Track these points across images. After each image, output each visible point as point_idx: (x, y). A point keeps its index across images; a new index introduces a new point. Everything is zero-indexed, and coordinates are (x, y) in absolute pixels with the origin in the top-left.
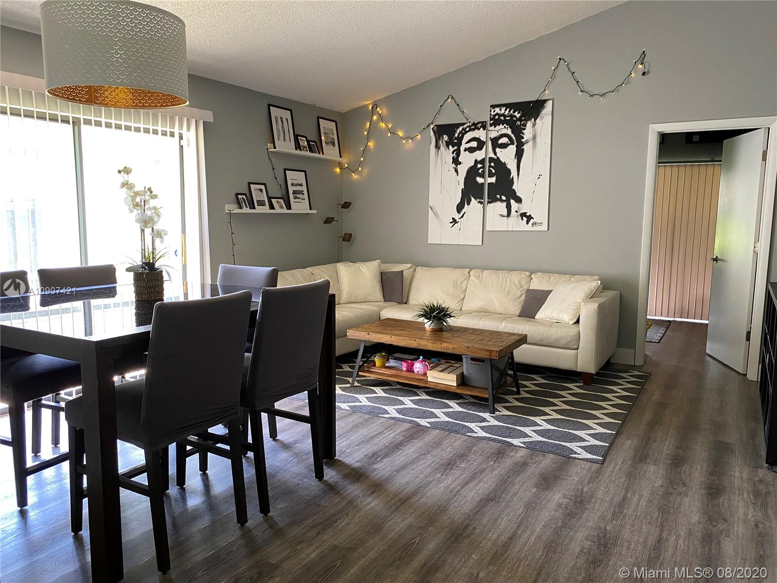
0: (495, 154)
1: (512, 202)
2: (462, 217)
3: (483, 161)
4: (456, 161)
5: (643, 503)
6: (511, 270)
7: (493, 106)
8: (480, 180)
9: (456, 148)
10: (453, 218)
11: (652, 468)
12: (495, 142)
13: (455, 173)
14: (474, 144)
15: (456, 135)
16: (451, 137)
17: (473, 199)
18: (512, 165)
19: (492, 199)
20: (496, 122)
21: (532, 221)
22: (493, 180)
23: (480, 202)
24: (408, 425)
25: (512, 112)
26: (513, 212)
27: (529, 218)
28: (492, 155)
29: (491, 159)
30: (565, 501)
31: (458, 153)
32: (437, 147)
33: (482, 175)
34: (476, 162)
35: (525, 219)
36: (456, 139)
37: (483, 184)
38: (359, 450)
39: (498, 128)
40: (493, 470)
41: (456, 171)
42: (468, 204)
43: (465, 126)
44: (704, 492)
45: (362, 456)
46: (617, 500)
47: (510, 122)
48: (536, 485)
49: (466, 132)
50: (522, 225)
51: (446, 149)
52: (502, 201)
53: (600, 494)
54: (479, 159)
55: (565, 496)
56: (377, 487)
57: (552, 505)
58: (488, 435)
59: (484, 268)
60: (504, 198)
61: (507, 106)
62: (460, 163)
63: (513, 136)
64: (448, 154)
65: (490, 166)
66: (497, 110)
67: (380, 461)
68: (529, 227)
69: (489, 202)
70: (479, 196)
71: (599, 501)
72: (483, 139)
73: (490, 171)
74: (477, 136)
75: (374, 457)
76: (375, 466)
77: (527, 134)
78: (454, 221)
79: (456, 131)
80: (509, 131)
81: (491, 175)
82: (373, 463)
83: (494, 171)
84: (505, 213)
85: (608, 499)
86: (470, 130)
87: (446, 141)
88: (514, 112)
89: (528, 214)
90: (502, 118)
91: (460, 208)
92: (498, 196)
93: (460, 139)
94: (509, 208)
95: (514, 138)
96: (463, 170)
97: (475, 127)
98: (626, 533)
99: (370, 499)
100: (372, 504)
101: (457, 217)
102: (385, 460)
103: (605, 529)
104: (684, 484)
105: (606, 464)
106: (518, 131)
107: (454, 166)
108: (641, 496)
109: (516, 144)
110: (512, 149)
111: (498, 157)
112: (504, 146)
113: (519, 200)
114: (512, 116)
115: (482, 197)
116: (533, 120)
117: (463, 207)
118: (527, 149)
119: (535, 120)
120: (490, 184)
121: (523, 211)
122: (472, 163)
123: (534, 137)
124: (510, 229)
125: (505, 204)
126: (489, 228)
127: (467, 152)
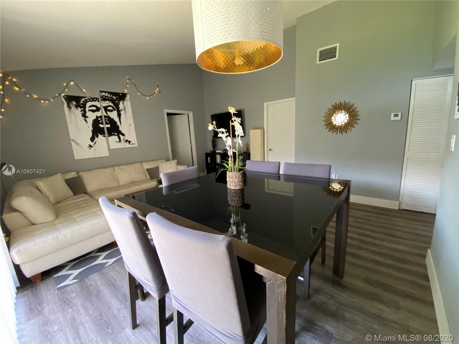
16: (78, 102)
42: (97, 137)
49: (88, 102)
72: (99, 106)
74: (95, 105)
80: (112, 104)
89: (129, 140)
93: (85, 105)
110: (115, 112)
111: (109, 116)
112: (111, 111)
115: (104, 134)
116: (122, 101)
117: (94, 139)
118: (122, 113)
119: (123, 101)
120: (107, 128)
121: (126, 139)
122: (95, 118)
123: (124, 109)
124: (122, 147)
125: (117, 137)
126: (111, 148)
127: (90, 112)
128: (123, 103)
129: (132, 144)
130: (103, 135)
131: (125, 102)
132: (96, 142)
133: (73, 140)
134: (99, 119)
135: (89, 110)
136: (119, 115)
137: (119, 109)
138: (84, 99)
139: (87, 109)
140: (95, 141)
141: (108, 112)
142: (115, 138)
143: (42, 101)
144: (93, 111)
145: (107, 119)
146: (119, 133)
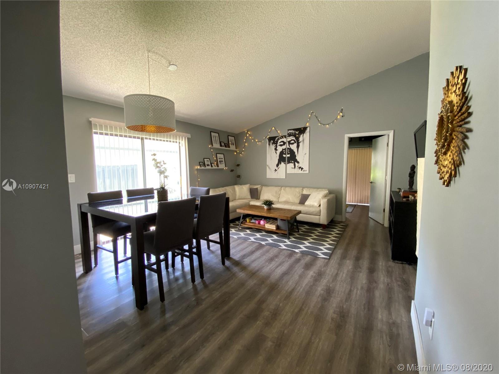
0: (289, 146)
1: (296, 163)
2: (278, 169)
3: (285, 149)
4: (276, 149)
5: (344, 275)
6: (296, 187)
7: (289, 130)
8: (284, 156)
9: (276, 145)
10: (275, 169)
11: (348, 261)
12: (289, 143)
14: (282, 143)
15: (276, 140)
16: (274, 141)
17: (282, 162)
18: (295, 150)
19: (289, 162)
20: (290, 135)
21: (303, 170)
22: (289, 156)
23: (285, 163)
24: (257, 244)
25: (295, 132)
26: (296, 167)
27: (302, 169)
28: (288, 147)
29: (288, 149)
30: (314, 275)
31: (276, 146)
32: (269, 144)
33: (285, 154)
34: (283, 150)
35: (301, 169)
36: (276, 142)
37: (285, 157)
38: (239, 253)
39: (290, 137)
40: (288, 261)
41: (276, 153)
42: (280, 164)
43: (279, 137)
44: (368, 271)
45: (240, 256)
46: (334, 274)
47: (294, 135)
48: (303, 268)
49: (279, 139)
50: (300, 171)
52: (292, 163)
53: (328, 272)
54: (284, 148)
55: (314, 272)
56: (244, 268)
57: (309, 276)
58: (287, 248)
59: (286, 187)
60: (293, 162)
61: (293, 130)
62: (277, 150)
63: (295, 140)
64: (273, 147)
65: (288, 151)
66: (290, 131)
67: (246, 258)
68: (302, 172)
69: (288, 163)
70: (284, 161)
71: (327, 275)
72: (285, 141)
73: (288, 153)
74: (283, 141)
75: (244, 256)
76: (244, 260)
77: (301, 139)
78: (276, 170)
79: (275, 139)
80: (294, 139)
81: (288, 154)
82: (244, 259)
83: (289, 152)
84: (293, 167)
85: (331, 274)
86: (281, 138)
87: (272, 143)
88: (296, 132)
89: (301, 167)
90: (292, 134)
91: (277, 165)
92: (291, 161)
93: (277, 142)
94: (295, 165)
95: (296, 141)
96: (278, 152)
97: (282, 137)
98: (337, 288)
99: (241, 273)
100: (242, 275)
101: (277, 168)
102: (248, 258)
103: (329, 286)
104: (360, 268)
105: (330, 260)
106: (297, 139)
107: (275, 151)
108: (343, 273)
109: (297, 143)
110: (296, 145)
111: (290, 148)
112: (293, 144)
113: (298, 162)
114: (295, 133)
116: (303, 134)
117: (279, 165)
118: (301, 144)
120: (288, 157)
122: (281, 150)
123: (303, 140)
124: (295, 173)
125: (293, 164)
127: (280, 146)
133: (268, 166)
134: (284, 151)
135: (279, 145)
136: (298, 147)
137: (299, 141)
138: (277, 138)
139: (278, 145)
140: (279, 166)
141: (290, 145)
142: (292, 165)
143: (258, 143)
144: (281, 145)
145: (289, 150)
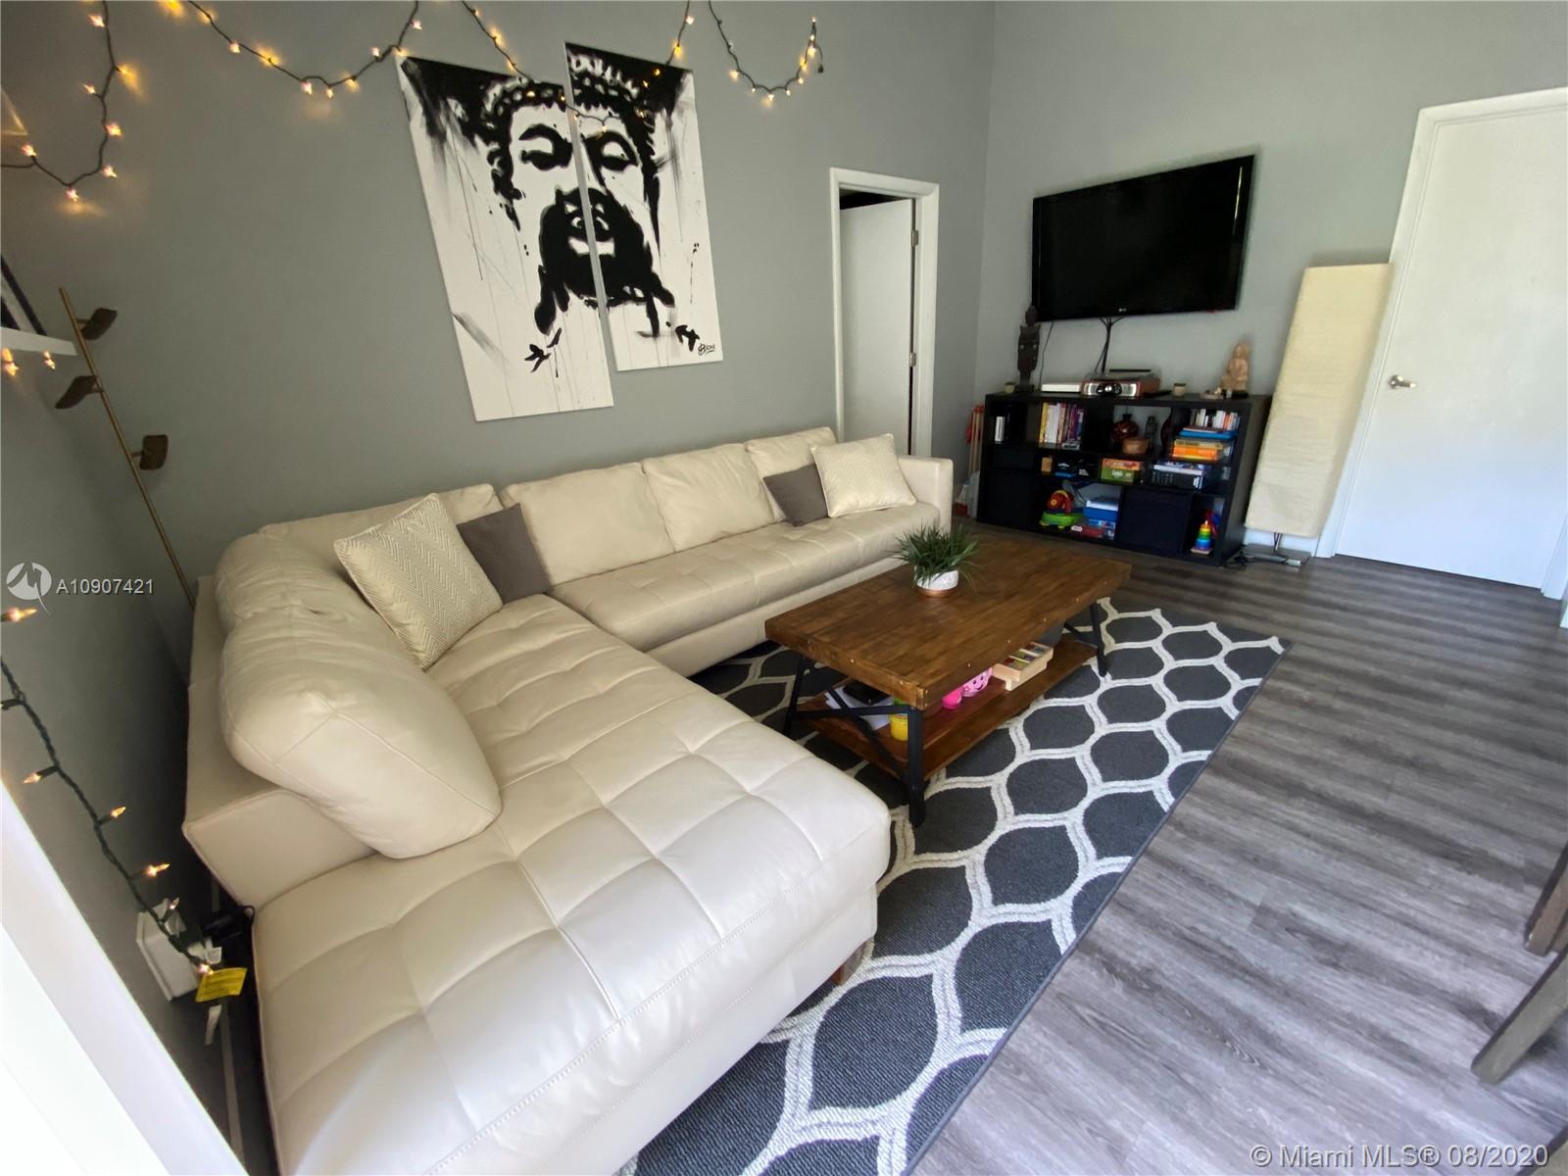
0: (601, 181)
1: (657, 302)
2: (556, 341)
3: (574, 197)
4: (504, 185)
7: (574, 49)
8: (579, 246)
9: (495, 146)
10: (533, 348)
12: (594, 145)
13: (510, 223)
14: (545, 146)
15: (489, 107)
16: (473, 104)
17: (572, 296)
19: (617, 297)
20: (588, 93)
21: (697, 343)
22: (608, 248)
23: (593, 304)
25: (618, 77)
26: (663, 327)
27: (692, 337)
28: (593, 183)
29: (592, 192)
31: (507, 165)
32: (434, 130)
33: (582, 235)
34: (560, 197)
35: (686, 339)
36: (488, 117)
37: (586, 258)
39: (593, 111)
41: (512, 215)
42: (564, 308)
43: (511, 85)
47: (621, 106)
49: (517, 105)
51: (465, 146)
52: (637, 300)
54: (565, 190)
60: (639, 293)
61: (605, 57)
62: (517, 195)
63: (631, 142)
64: (475, 160)
65: (595, 213)
66: (585, 63)
68: (694, 357)
69: (611, 304)
70: (586, 288)
72: (565, 133)
73: (597, 225)
74: (549, 124)
77: (660, 148)
78: (537, 354)
79: (484, 94)
80: (620, 128)
81: (602, 236)
83: (606, 226)
84: (648, 328)
86: (524, 102)
87: (459, 120)
88: (624, 80)
89: (688, 330)
90: (600, 88)
92: (627, 289)
93: (505, 122)
95: (635, 149)
96: (529, 213)
101: (542, 341)
106: (641, 132)
109: (640, 164)
110: (635, 174)
111: (608, 191)
112: (617, 165)
113: (668, 299)
114: (621, 90)
115: (592, 292)
116: (665, 111)
117: (552, 316)
118: (664, 176)
119: (669, 113)
121: (679, 323)
122: (551, 201)
123: (674, 156)
124: (664, 364)
125: (642, 309)
126: (622, 366)
127: (530, 165)
128: (669, 125)
129: (702, 349)
130: (586, 298)
131: (674, 115)
132: (560, 331)
133: (461, 322)
134: (570, 208)
135: (526, 157)
136: (652, 190)
137: (653, 158)
138: (498, 89)
139: (516, 148)
140: (556, 325)
141: (605, 172)
142: (632, 316)
143: (308, 89)
144: (542, 161)
146: (654, 291)
